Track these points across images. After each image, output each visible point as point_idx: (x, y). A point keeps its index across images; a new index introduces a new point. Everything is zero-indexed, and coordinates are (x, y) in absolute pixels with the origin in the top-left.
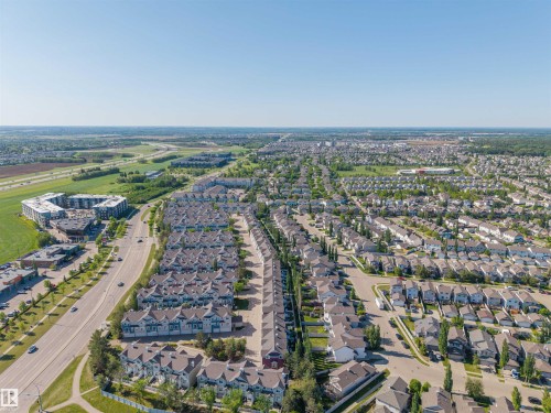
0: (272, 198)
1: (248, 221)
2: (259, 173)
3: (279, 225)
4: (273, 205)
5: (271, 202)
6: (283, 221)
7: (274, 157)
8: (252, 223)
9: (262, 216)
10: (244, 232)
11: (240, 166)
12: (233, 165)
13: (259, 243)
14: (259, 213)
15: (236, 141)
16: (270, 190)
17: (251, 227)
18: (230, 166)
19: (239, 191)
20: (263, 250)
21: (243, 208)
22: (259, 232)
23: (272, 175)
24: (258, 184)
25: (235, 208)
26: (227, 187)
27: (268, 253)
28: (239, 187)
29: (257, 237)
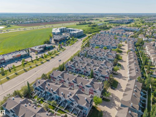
0: (147, 37)
1: (129, 47)
2: (144, 26)
3: (148, 52)
4: (147, 41)
5: (146, 39)
6: (152, 50)
7: (153, 22)
8: (131, 48)
9: (139, 46)
10: (125, 52)
11: (136, 24)
12: (133, 24)
13: (130, 63)
14: (137, 44)
15: (137, 17)
16: (147, 33)
17: (129, 51)
18: (131, 24)
19: (131, 33)
20: (131, 70)
21: (129, 40)
22: (132, 55)
23: (150, 28)
24: (141, 31)
25: (125, 39)
26: (126, 31)
27: (134, 73)
28: (131, 31)
29: (130, 59)
